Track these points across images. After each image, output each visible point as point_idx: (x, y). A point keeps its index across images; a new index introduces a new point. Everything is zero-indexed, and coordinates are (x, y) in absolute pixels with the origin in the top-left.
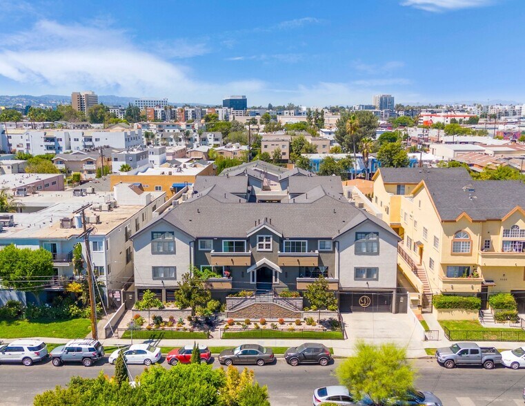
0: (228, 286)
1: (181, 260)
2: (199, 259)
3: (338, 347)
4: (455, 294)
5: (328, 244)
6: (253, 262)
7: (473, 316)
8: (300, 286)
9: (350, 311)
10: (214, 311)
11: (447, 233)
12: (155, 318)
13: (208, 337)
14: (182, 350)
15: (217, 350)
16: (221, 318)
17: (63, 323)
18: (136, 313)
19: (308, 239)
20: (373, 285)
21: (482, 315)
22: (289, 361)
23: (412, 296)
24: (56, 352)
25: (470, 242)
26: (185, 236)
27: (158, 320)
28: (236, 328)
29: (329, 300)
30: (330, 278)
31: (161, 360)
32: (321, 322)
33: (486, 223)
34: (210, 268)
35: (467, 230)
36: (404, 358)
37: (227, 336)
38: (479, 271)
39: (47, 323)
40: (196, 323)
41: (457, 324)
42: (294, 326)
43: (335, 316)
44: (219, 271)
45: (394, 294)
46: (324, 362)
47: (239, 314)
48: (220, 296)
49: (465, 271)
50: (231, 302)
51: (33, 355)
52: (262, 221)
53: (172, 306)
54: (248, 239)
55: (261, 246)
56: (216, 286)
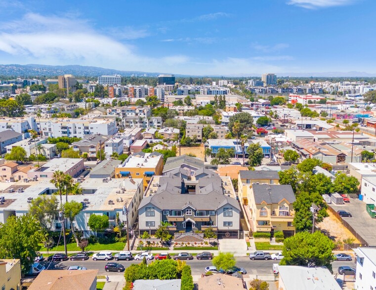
0: (175, 229)
1: (157, 219)
2: (164, 218)
3: (215, 253)
4: (261, 232)
5: (213, 212)
6: (184, 220)
7: (268, 240)
8: (202, 229)
9: (222, 238)
10: (169, 239)
11: (258, 208)
12: (147, 242)
13: (168, 249)
14: (160, 255)
15: (172, 254)
16: (172, 242)
17: (113, 244)
18: (140, 240)
19: (206, 211)
20: (231, 228)
21: (271, 240)
22: (198, 258)
23: (245, 232)
24: (117, 256)
25: (266, 212)
26: (158, 209)
27: (149, 243)
28: (178, 246)
29: (213, 235)
30: (214, 226)
31: (153, 258)
32: (210, 243)
33: (272, 205)
34: (168, 222)
35: (265, 207)
36: (233, 257)
37: (175, 249)
38: (270, 223)
39: (107, 244)
40: (163, 244)
41: (261, 243)
42: (200, 245)
43: (216, 241)
44: (171, 223)
45: (239, 231)
46: (210, 258)
47: (179, 240)
48: (172, 233)
49: (266, 223)
50: (176, 235)
51: (109, 257)
52: (188, 203)
53: (153, 237)
54: (182, 211)
55: (188, 213)
56: (170, 229)
